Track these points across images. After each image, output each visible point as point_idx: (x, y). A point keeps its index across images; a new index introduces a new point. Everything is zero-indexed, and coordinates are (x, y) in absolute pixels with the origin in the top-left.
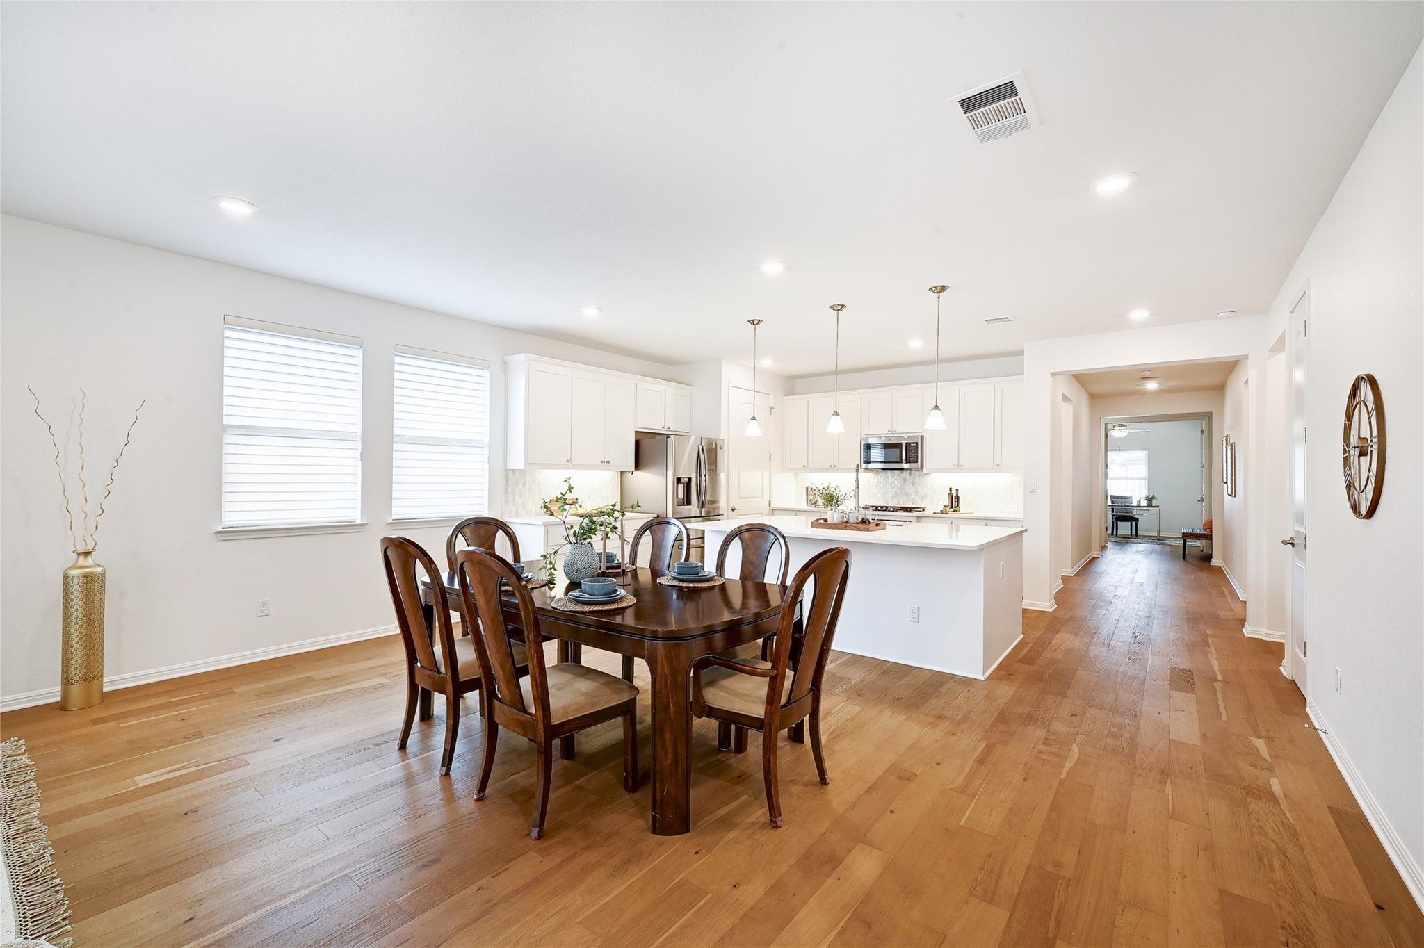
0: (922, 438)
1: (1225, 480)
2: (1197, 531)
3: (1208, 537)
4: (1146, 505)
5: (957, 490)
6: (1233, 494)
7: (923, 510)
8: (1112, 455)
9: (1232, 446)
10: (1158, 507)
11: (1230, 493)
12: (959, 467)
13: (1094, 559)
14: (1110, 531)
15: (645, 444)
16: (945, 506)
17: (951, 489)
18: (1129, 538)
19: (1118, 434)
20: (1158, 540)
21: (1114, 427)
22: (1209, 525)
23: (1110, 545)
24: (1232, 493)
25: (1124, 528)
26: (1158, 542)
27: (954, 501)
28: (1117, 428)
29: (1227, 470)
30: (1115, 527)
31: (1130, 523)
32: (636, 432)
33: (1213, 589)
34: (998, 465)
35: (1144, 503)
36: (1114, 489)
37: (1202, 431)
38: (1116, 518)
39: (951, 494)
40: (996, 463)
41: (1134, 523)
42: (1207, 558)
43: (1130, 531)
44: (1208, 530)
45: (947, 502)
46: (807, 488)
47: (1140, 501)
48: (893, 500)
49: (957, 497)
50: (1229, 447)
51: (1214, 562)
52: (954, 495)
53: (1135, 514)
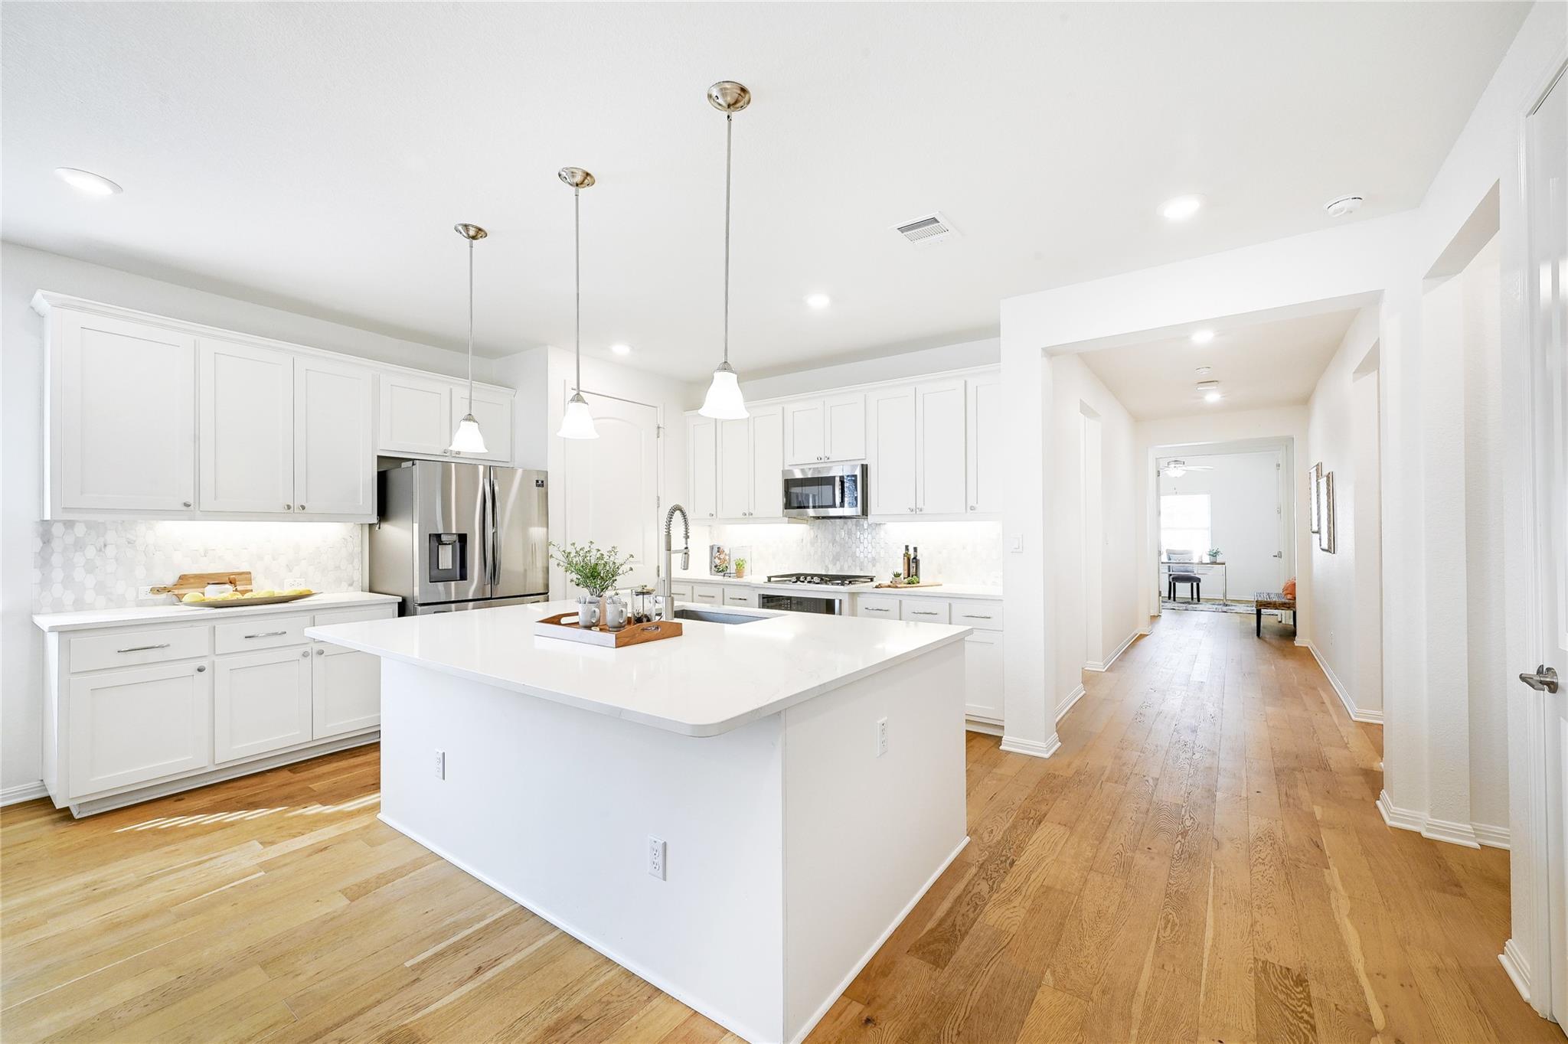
0: (865, 469)
1: (1315, 528)
2: (1275, 599)
3: (1290, 605)
4: (1209, 562)
5: (915, 549)
6: (1331, 549)
7: (872, 580)
8: (1166, 501)
9: (1328, 477)
10: (1224, 564)
11: (1325, 545)
12: (916, 512)
13: (1142, 636)
14: (1166, 594)
15: (395, 476)
16: (897, 575)
17: (907, 547)
18: (1189, 603)
19: (1174, 472)
20: (1225, 604)
21: (1168, 464)
22: (1291, 589)
23: (1165, 614)
24: (1330, 547)
25: (1183, 590)
26: (1225, 609)
27: (912, 564)
28: (1172, 465)
29: (1319, 513)
30: (1172, 589)
31: (1190, 584)
32: (378, 457)
33: (1306, 694)
34: (973, 508)
35: (1207, 559)
36: (1171, 541)
37: (1278, 465)
38: (1173, 578)
39: (906, 555)
40: (970, 504)
41: (1195, 584)
42: (1290, 634)
43: (1190, 594)
44: (1289, 596)
45: (901, 568)
46: (712, 548)
47: (1201, 557)
48: (835, 564)
49: (916, 560)
50: (1323, 481)
51: (1299, 641)
52: (912, 557)
53: (1197, 572)
